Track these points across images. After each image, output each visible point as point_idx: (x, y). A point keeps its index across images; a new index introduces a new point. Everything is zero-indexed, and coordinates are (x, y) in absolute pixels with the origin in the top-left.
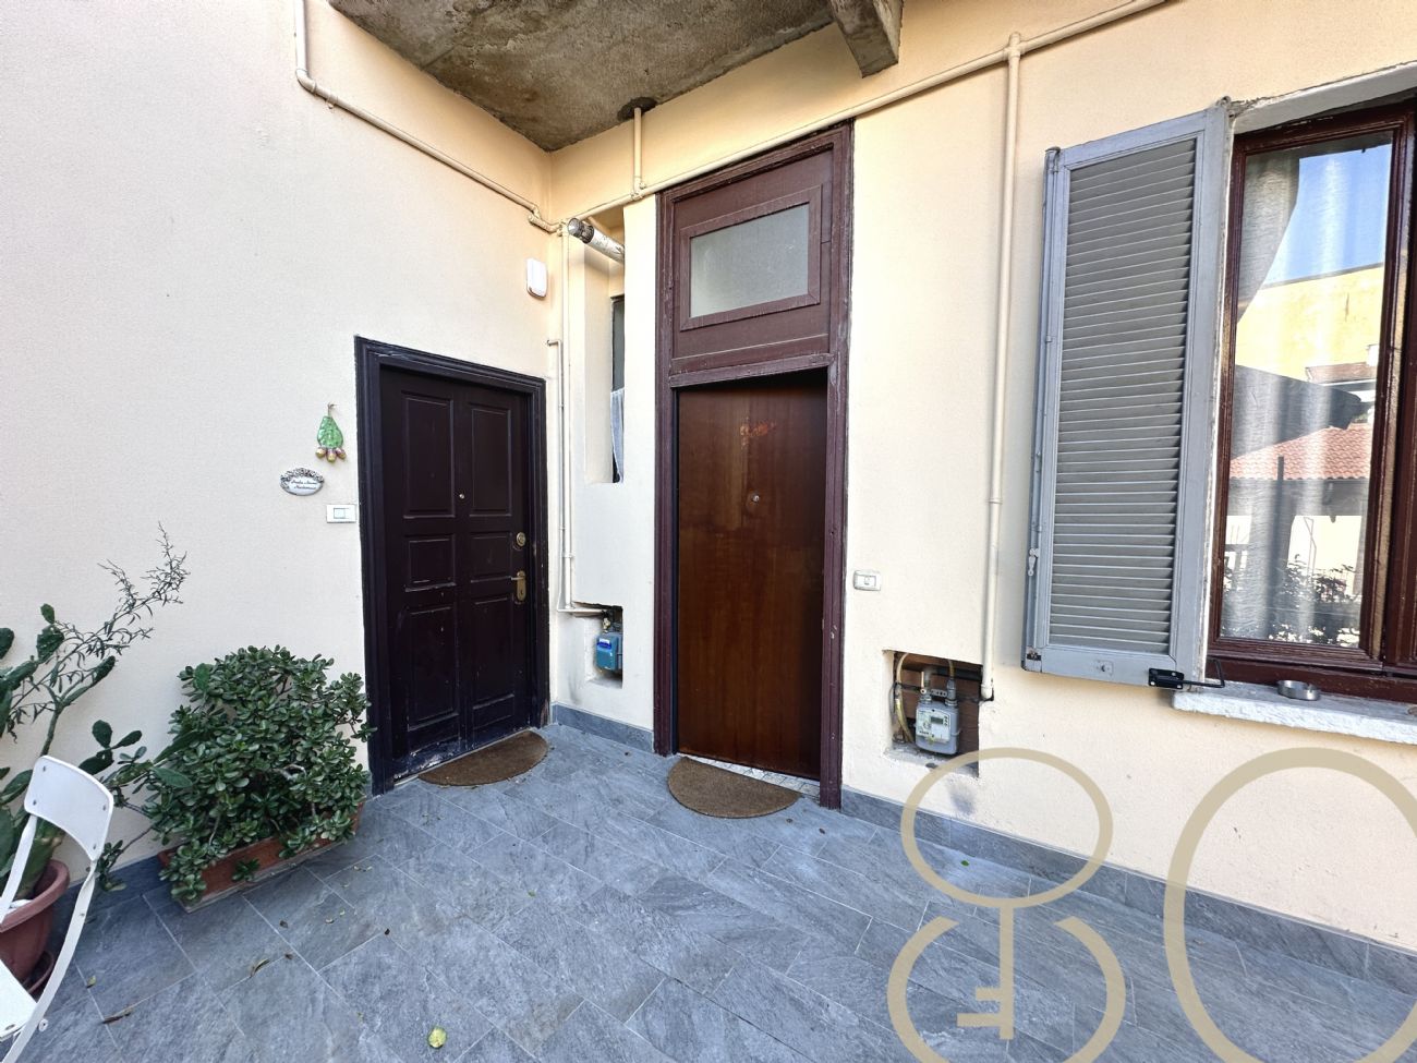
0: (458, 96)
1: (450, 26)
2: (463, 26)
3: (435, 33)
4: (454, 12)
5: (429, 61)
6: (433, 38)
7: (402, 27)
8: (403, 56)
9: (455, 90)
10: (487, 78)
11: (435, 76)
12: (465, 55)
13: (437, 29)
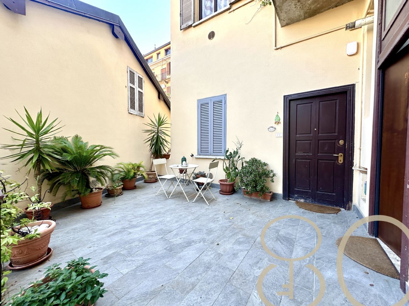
0: (318, 15)
1: (299, 8)
2: (300, 5)
3: (298, 12)
4: (296, 6)
5: (304, 17)
6: (299, 13)
7: (293, 18)
8: (299, 21)
9: (316, 15)
10: (318, 6)
11: (309, 17)
12: (308, 8)
13: (297, 11)
